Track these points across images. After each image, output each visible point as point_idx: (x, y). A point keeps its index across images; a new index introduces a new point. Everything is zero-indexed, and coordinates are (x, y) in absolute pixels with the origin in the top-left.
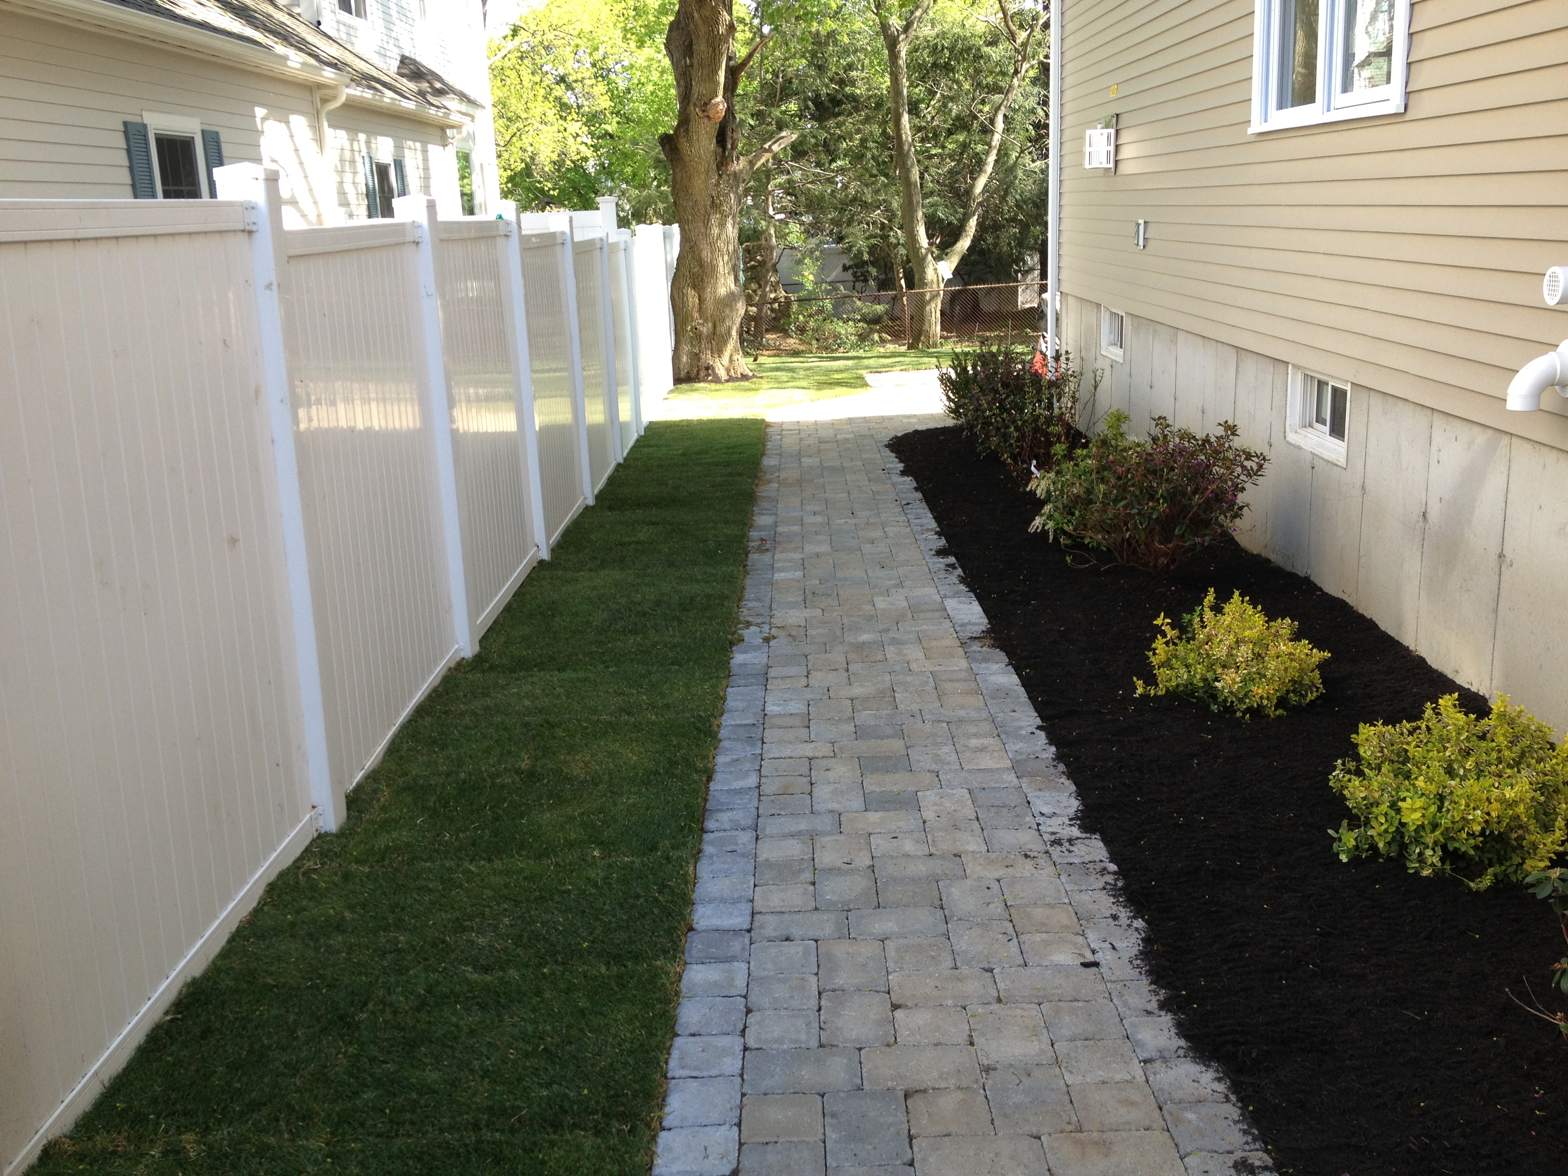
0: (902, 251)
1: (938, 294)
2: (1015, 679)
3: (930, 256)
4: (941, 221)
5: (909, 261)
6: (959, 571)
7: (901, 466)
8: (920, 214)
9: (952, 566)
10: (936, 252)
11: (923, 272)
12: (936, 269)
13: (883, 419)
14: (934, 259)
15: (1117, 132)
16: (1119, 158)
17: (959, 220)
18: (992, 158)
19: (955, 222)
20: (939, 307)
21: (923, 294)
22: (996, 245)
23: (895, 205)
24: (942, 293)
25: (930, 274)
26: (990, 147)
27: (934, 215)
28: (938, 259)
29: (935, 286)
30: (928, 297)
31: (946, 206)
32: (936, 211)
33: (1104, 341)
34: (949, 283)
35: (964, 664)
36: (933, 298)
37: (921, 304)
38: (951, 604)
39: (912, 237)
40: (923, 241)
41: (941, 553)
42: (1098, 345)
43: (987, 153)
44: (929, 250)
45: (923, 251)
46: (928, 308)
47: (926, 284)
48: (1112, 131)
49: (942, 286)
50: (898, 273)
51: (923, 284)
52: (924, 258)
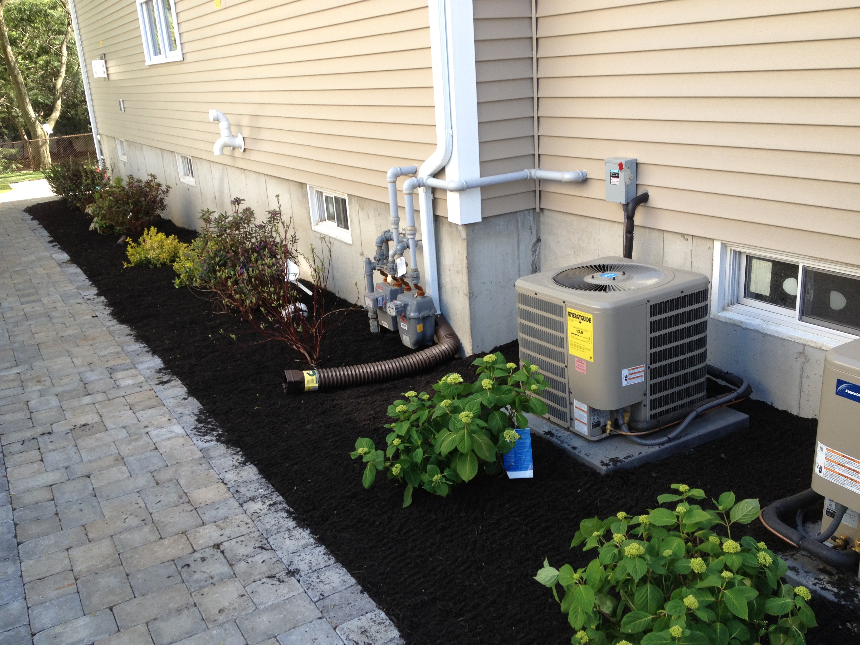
0: (21, 120)
1: (46, 142)
2: (80, 270)
3: (37, 122)
4: (41, 103)
5: (26, 125)
6: (59, 246)
7: (31, 217)
8: (28, 100)
9: (56, 245)
10: (42, 120)
11: (35, 130)
12: (42, 129)
13: (21, 201)
14: (41, 123)
15: (106, 62)
16: (109, 73)
17: (52, 102)
18: (63, 69)
19: (49, 103)
20: (48, 149)
21: (37, 142)
22: (76, 115)
23: (12, 95)
24: (48, 141)
25: (39, 131)
26: (61, 63)
27: (36, 99)
28: (43, 123)
29: (43, 138)
30: (40, 144)
31: (43, 95)
32: (37, 98)
33: (120, 154)
34: (51, 136)
35: (59, 269)
36: (44, 143)
37: (37, 148)
38: (54, 256)
39: (25, 113)
40: (32, 114)
41: (50, 242)
42: (118, 156)
43: (61, 67)
44: (36, 119)
45: (33, 119)
46: (41, 150)
47: (38, 137)
48: (103, 61)
49: (48, 137)
50: (22, 132)
51: (36, 136)
52: (34, 123)
